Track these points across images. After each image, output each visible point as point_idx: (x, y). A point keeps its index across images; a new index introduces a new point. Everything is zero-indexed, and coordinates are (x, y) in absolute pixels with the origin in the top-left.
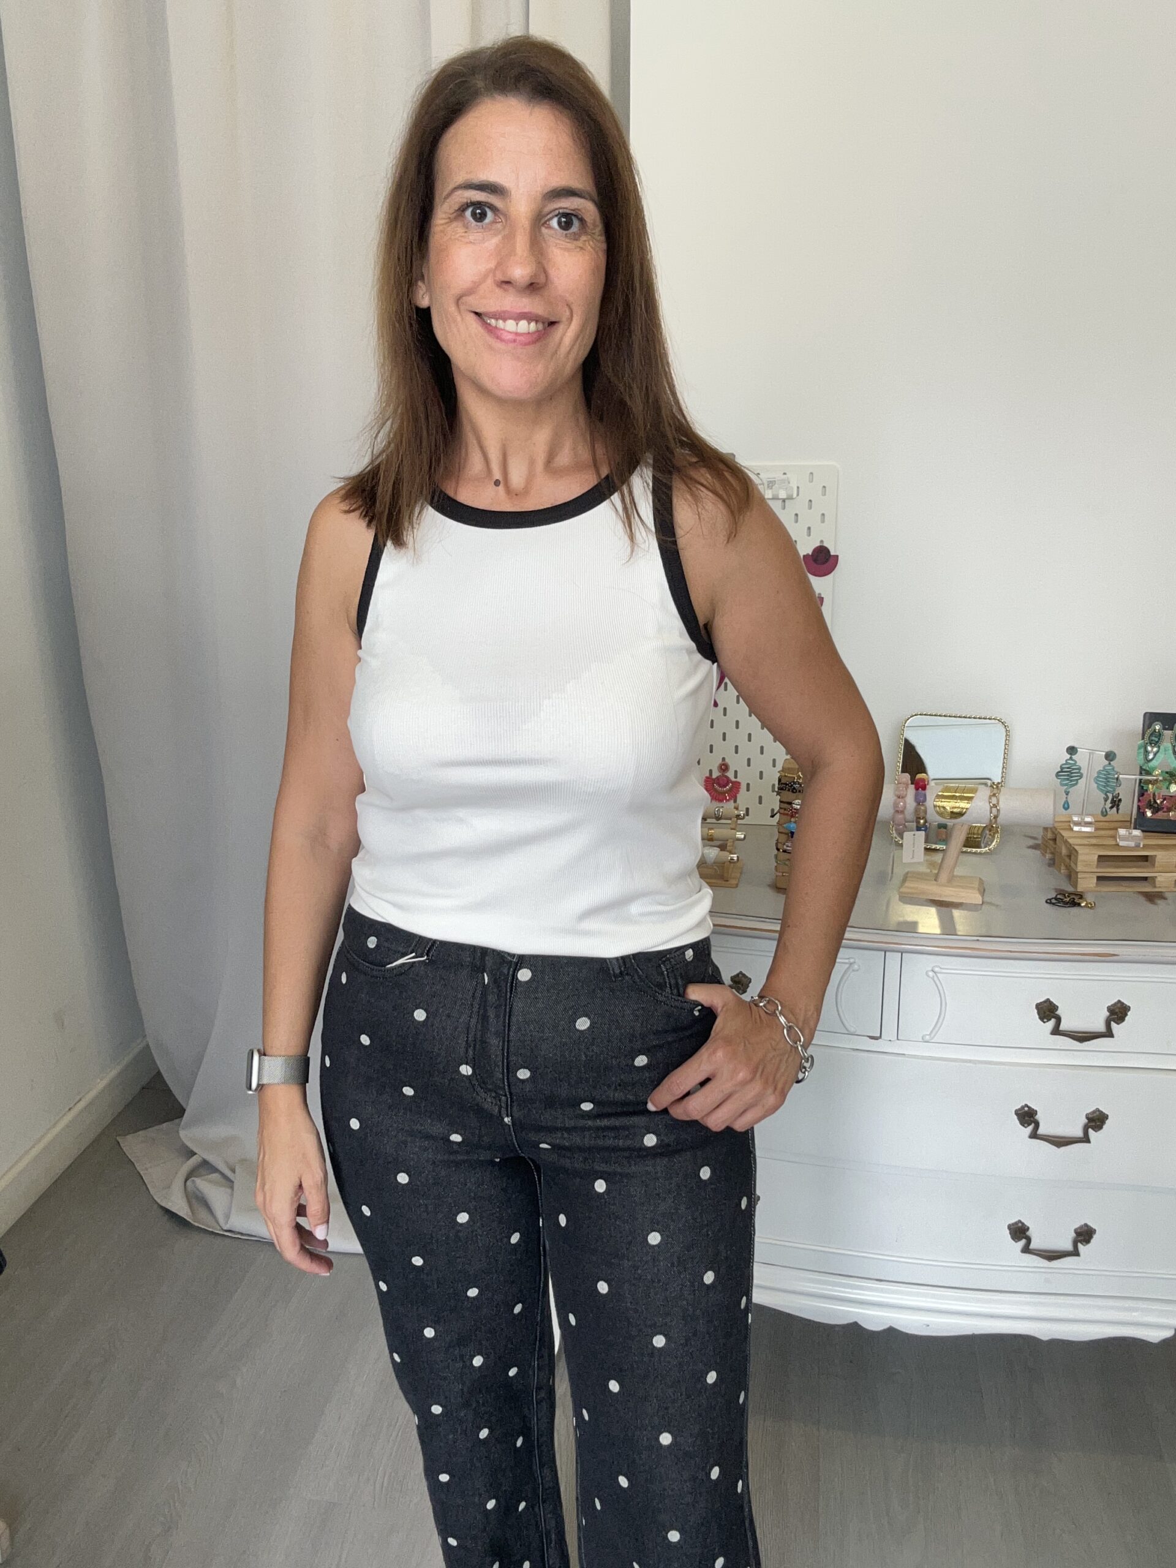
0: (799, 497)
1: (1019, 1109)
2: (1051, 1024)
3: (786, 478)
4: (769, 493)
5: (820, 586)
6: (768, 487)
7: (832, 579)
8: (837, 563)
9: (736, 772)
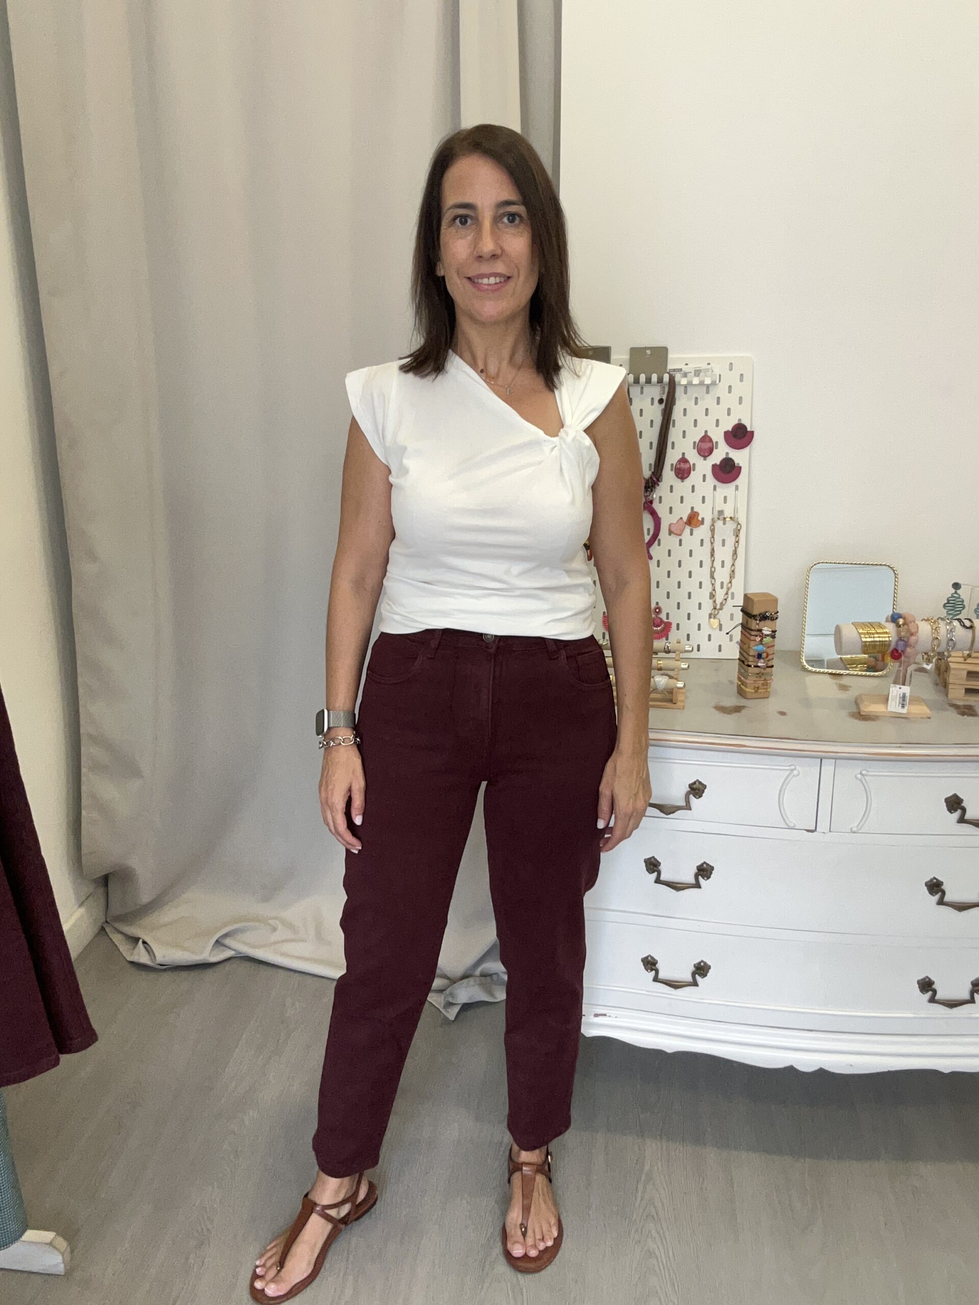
0: (720, 384)
1: (929, 882)
2: (957, 815)
3: (710, 368)
4: (696, 381)
5: (739, 457)
6: (695, 375)
7: (748, 451)
8: (753, 437)
9: (668, 614)
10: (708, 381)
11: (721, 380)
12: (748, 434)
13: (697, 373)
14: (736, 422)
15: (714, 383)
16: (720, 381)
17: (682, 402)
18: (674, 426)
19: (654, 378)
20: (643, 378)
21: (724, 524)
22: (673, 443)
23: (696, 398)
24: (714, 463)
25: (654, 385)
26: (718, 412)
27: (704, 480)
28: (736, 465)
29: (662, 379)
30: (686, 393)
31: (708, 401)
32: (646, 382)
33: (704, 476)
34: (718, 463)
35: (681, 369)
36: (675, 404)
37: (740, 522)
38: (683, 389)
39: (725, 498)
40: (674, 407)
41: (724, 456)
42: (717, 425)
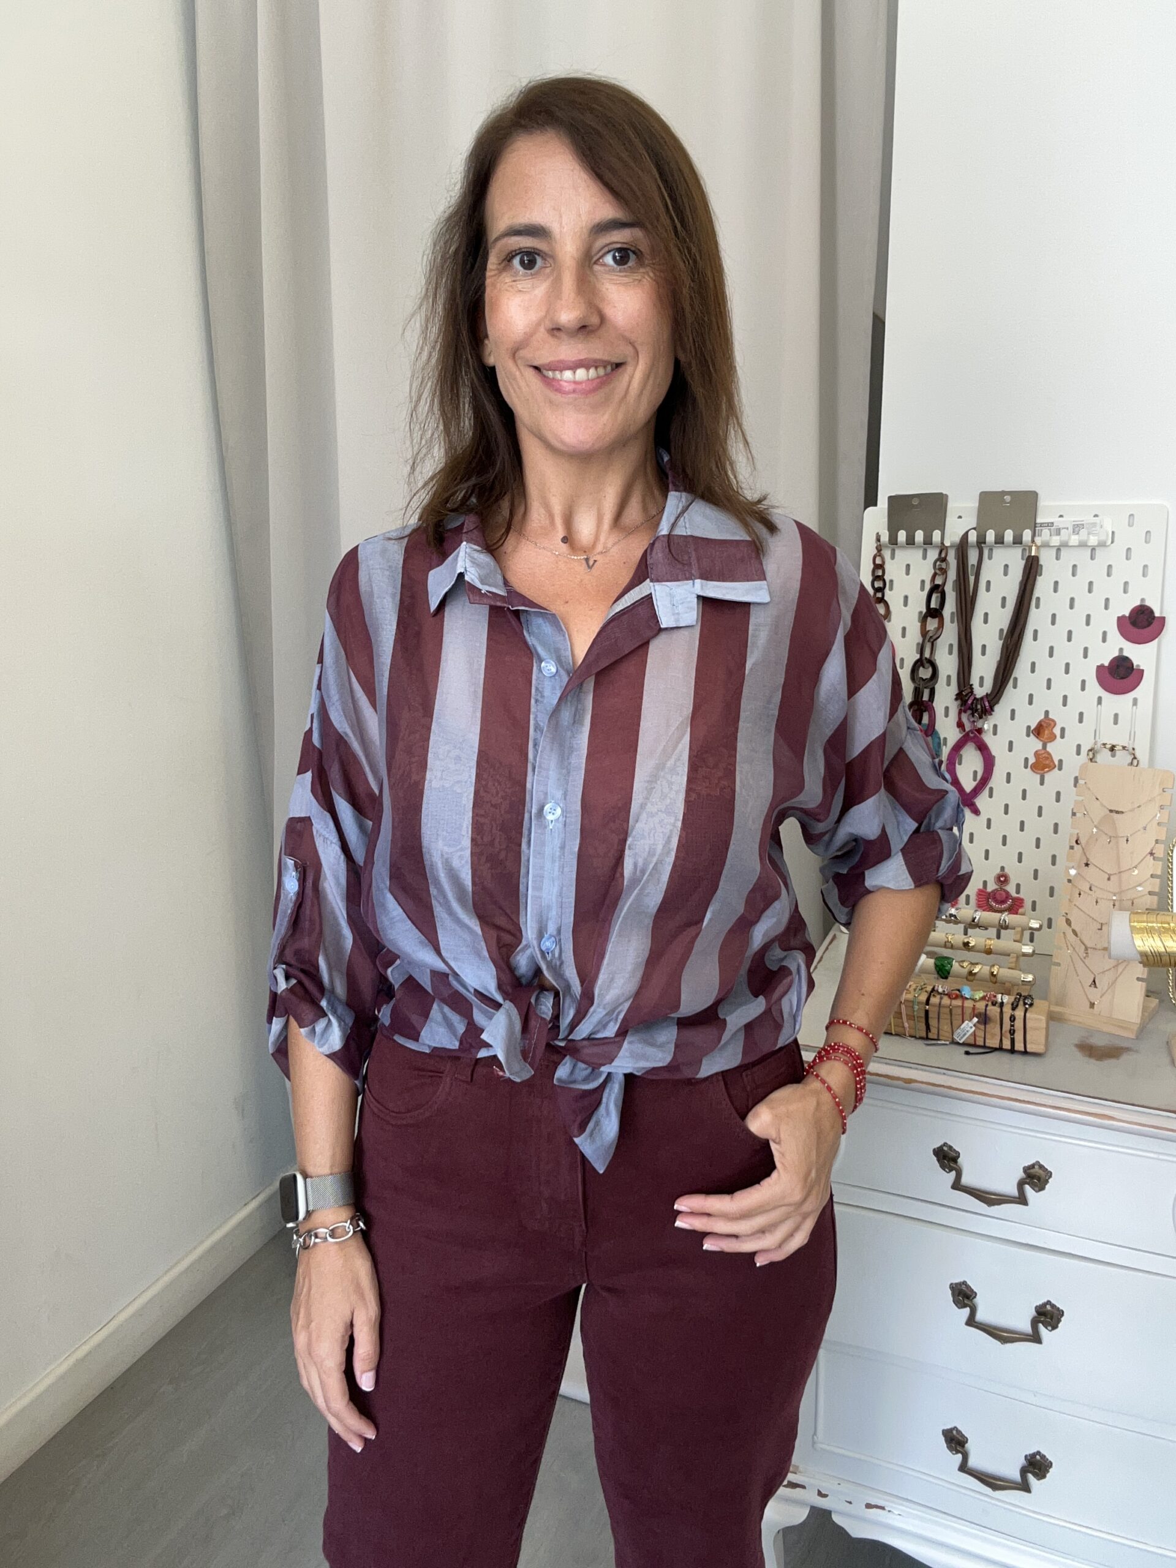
0: (1113, 545)
3: (1098, 522)
4: (1074, 540)
5: (1139, 654)
6: (1073, 532)
7: (1156, 649)
8: (1164, 626)
9: (1018, 886)
10: (1093, 541)
11: (1116, 539)
12: (1155, 624)
13: (1077, 528)
14: (1138, 603)
15: (1102, 544)
16: (1112, 542)
17: (1051, 570)
18: (1037, 606)
19: (1009, 535)
20: (991, 536)
21: (1113, 756)
22: (1036, 632)
23: (1075, 566)
24: (1099, 664)
25: (1009, 546)
26: (1108, 588)
27: (1083, 688)
28: (1135, 667)
29: (1021, 536)
30: (1058, 558)
31: (1093, 570)
32: (996, 543)
33: (1083, 682)
34: (1106, 664)
35: (1053, 523)
36: (1041, 575)
37: (1138, 755)
38: (1054, 552)
39: (1116, 716)
40: (1039, 579)
41: (1116, 654)
42: (1106, 608)
